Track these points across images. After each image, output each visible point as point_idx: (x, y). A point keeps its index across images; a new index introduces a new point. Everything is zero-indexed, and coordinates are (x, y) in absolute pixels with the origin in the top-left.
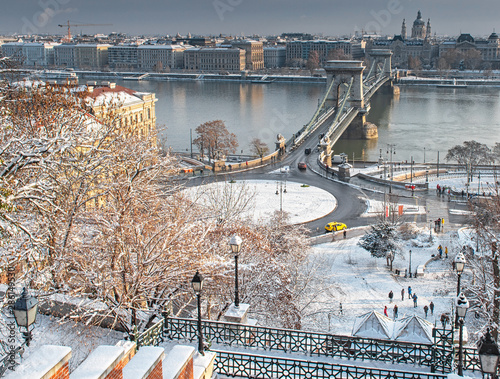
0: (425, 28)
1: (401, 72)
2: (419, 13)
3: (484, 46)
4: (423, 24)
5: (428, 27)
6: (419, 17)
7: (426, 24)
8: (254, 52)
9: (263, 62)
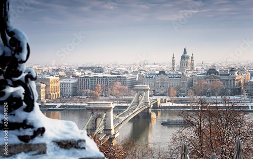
0: (189, 61)
1: (162, 100)
2: (185, 50)
3: (226, 78)
4: (188, 58)
5: (192, 60)
6: (185, 52)
7: (190, 58)
8: (51, 85)
9: (59, 92)
